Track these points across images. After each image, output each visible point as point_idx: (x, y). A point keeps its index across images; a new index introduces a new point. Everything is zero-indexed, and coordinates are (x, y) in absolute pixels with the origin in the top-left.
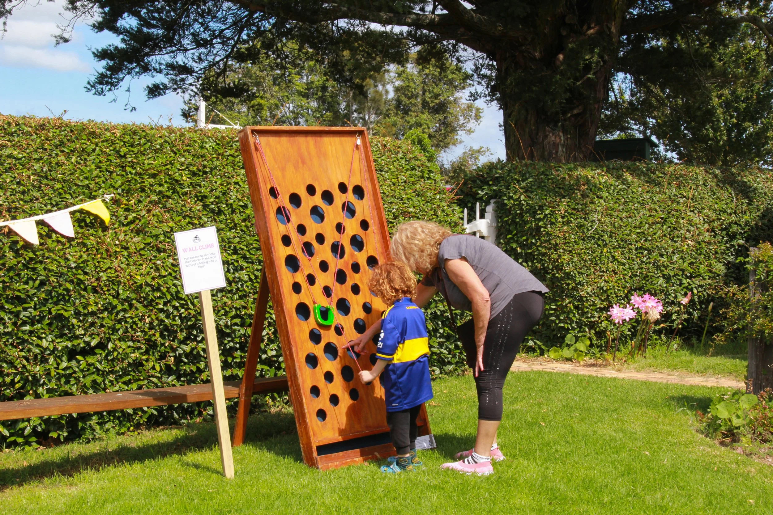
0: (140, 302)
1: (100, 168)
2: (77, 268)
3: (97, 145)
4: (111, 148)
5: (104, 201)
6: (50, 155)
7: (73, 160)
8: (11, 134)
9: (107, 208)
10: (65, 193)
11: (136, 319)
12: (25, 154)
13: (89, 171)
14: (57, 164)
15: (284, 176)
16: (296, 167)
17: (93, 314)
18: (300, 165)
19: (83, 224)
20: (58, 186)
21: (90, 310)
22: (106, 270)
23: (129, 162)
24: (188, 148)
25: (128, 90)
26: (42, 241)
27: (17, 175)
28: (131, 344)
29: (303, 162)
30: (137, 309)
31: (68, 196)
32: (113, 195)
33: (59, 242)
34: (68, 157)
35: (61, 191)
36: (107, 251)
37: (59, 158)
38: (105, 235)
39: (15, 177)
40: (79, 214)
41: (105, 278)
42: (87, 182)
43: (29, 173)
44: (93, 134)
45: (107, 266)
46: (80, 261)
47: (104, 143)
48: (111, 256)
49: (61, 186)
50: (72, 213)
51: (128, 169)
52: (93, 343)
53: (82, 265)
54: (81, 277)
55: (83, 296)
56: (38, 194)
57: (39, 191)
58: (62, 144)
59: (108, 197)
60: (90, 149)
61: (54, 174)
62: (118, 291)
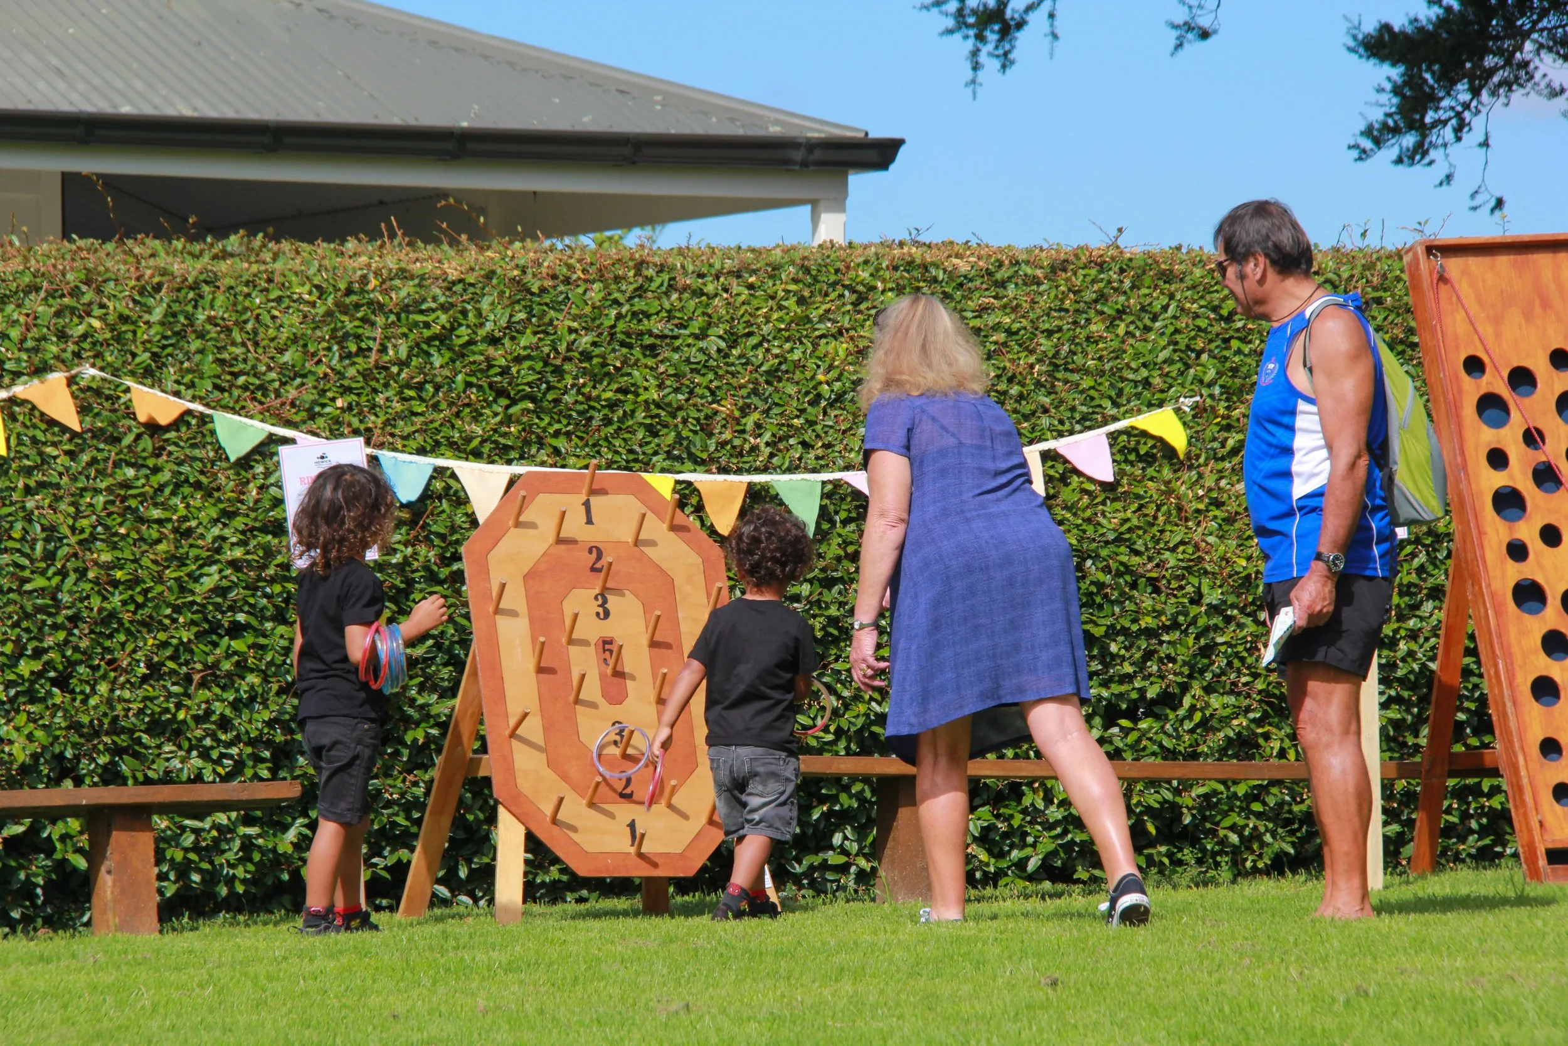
0: (1249, 615)
1: (1176, 343)
2: (1119, 540)
3: (1172, 297)
4: (1203, 303)
5: (1178, 411)
6: (1075, 323)
7: (1121, 329)
8: (1002, 284)
9: (1184, 424)
10: (1102, 396)
11: (1240, 648)
12: (1025, 322)
13: (1150, 352)
14: (1088, 339)
15: (1498, 335)
16: (1528, 316)
17: (1149, 633)
18: (1538, 310)
19: (1132, 457)
20: (1087, 383)
21: (1143, 625)
22: (1176, 546)
23: (1238, 330)
24: (1380, 294)
25: (1485, 144)
26: (1052, 491)
27: (1008, 365)
28: (1232, 700)
29: (1546, 304)
30: (1241, 626)
31: (1107, 404)
32: (1198, 398)
33: (1085, 491)
34: (1111, 326)
35: (1092, 393)
36: (1180, 509)
37: (1093, 328)
38: (1178, 479)
39: (1004, 368)
40: (1125, 437)
41: (1172, 563)
42: (1144, 373)
43: (1032, 359)
44: (1168, 276)
45: (1178, 539)
46: (1123, 529)
47: (1189, 293)
48: (1187, 520)
49: (1092, 383)
50: (1113, 437)
51: (1235, 344)
52: (1151, 694)
53: (1127, 536)
54: (1124, 559)
55: (1131, 598)
56: (1046, 400)
57: (1050, 393)
58: (1102, 297)
59: (1186, 403)
60: (1157, 307)
61: (1079, 359)
62: (1199, 588)
